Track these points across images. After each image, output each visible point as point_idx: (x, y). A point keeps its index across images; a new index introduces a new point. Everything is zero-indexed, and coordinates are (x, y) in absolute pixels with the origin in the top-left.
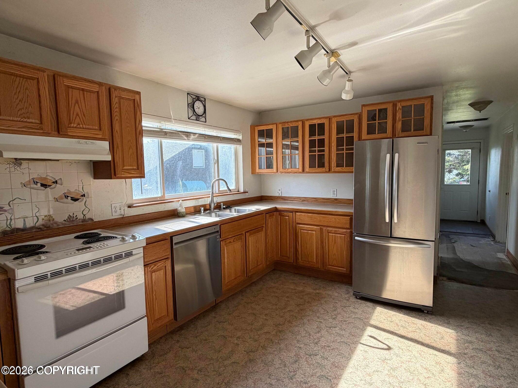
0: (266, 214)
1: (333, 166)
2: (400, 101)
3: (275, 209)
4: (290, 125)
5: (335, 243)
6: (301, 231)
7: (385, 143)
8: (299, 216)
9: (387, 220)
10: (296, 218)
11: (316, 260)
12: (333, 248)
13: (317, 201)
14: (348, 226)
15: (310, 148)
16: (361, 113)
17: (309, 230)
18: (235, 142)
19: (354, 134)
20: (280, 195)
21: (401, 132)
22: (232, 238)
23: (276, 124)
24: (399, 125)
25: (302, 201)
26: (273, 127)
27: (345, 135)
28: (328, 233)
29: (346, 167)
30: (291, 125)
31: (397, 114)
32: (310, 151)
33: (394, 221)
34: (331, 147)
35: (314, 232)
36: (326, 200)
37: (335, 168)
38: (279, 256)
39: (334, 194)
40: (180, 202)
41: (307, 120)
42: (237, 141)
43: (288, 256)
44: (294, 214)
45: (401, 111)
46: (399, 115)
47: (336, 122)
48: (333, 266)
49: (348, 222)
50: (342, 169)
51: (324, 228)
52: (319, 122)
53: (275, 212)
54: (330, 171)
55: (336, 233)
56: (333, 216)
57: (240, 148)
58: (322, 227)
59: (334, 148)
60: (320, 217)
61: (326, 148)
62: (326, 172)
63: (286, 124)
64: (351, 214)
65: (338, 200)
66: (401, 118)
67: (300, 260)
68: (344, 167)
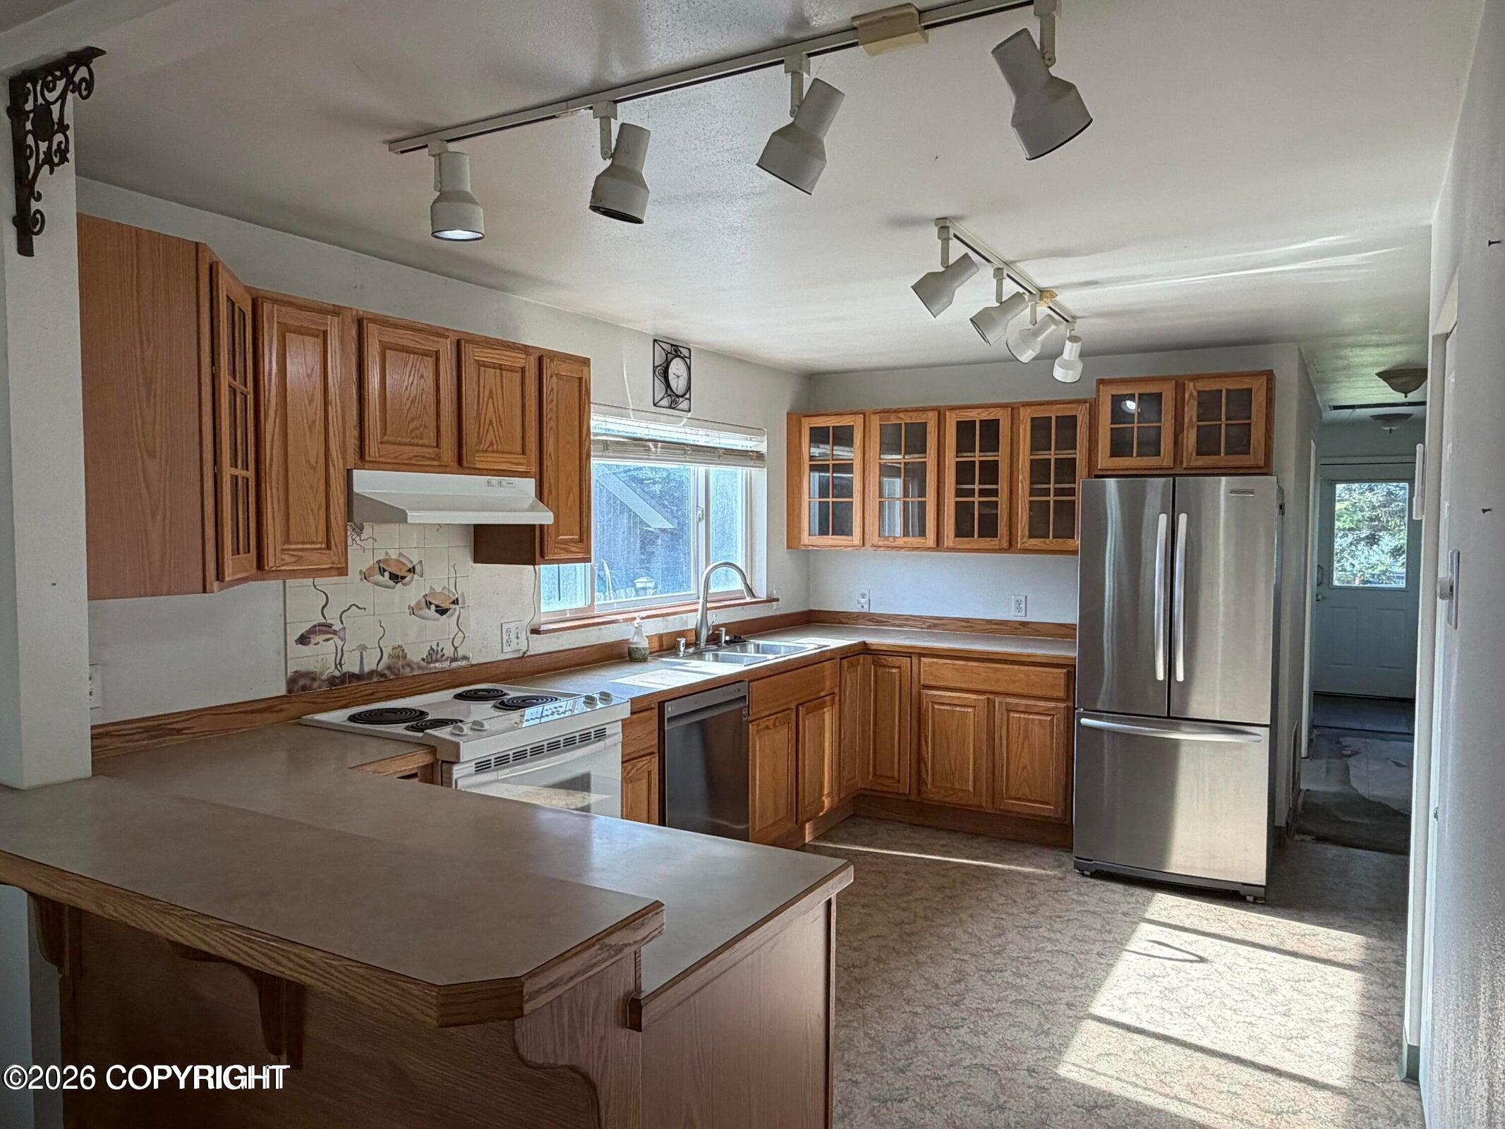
0: (841, 659)
1: (1019, 533)
2: (1194, 378)
3: (863, 647)
4: (901, 419)
5: (1026, 737)
6: (933, 707)
7: (1156, 487)
8: (929, 666)
9: (1160, 676)
10: (922, 670)
11: (974, 785)
12: (1022, 751)
13: (971, 627)
14: (1061, 693)
15: (958, 482)
16: (1096, 400)
17: (956, 705)
18: (752, 459)
19: (1078, 452)
20: (866, 609)
21: (1194, 453)
22: (771, 717)
23: (864, 414)
24: (1190, 438)
25: (929, 627)
26: (857, 422)
27: (1052, 455)
28: (1009, 711)
29: (1054, 538)
30: (906, 419)
31: (1186, 409)
32: (959, 493)
33: (1176, 677)
34: (1015, 483)
35: (970, 710)
36: (997, 624)
37: (1025, 540)
38: (871, 777)
39: (1019, 609)
40: (636, 622)
41: (952, 408)
42: (756, 457)
43: (896, 776)
44: (915, 660)
45: (1195, 403)
46: (1191, 412)
47: (1029, 420)
48: (1019, 799)
49: (1062, 682)
50: (1044, 542)
51: (997, 700)
52: (986, 415)
53: (862, 656)
54: (1013, 549)
55: (1029, 711)
56: (1022, 668)
57: (760, 475)
58: (991, 697)
59: (1022, 485)
60: (988, 670)
61: (1003, 486)
62: (1001, 550)
63: (892, 417)
64: (1071, 662)
65: (1030, 626)
66: (1195, 419)
67: (929, 787)
68: (1051, 538)
